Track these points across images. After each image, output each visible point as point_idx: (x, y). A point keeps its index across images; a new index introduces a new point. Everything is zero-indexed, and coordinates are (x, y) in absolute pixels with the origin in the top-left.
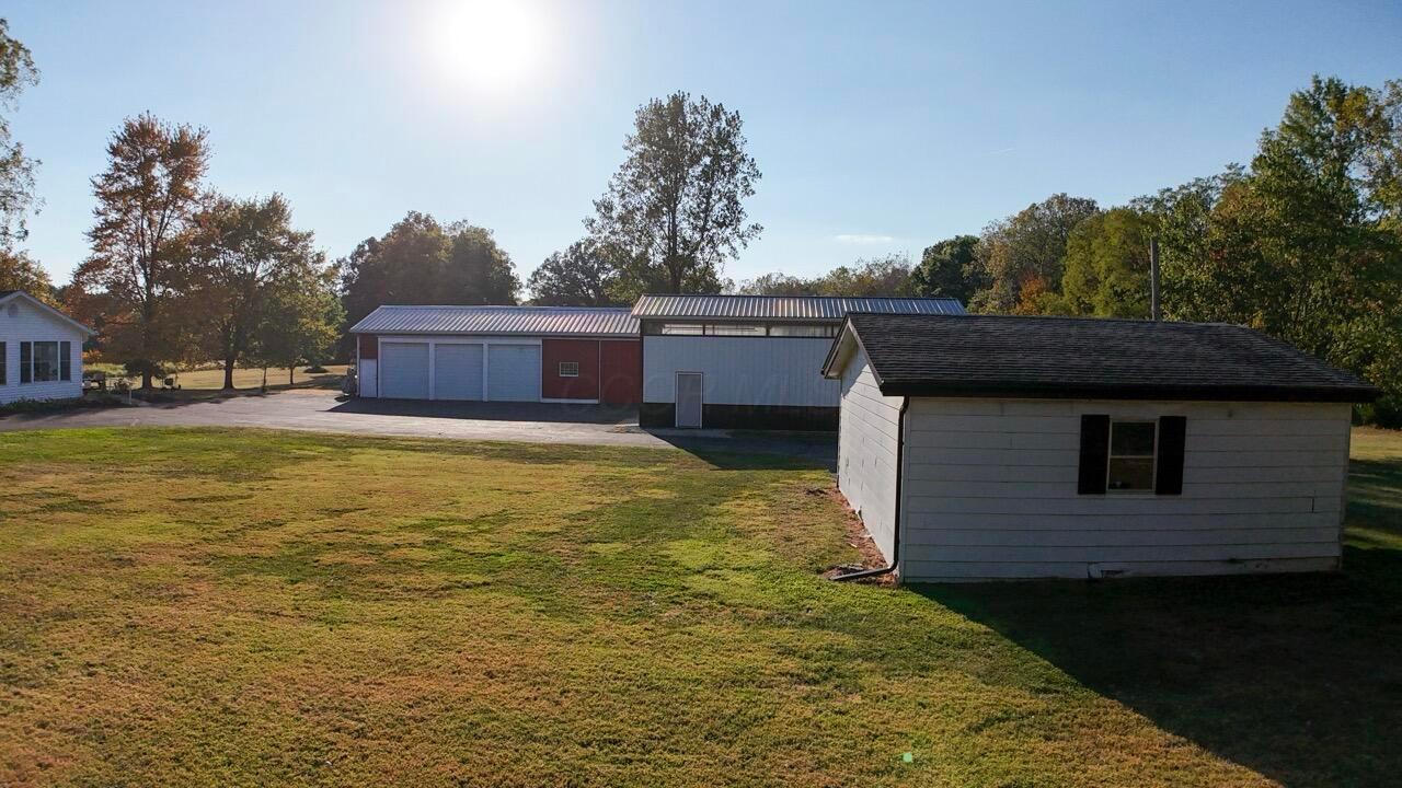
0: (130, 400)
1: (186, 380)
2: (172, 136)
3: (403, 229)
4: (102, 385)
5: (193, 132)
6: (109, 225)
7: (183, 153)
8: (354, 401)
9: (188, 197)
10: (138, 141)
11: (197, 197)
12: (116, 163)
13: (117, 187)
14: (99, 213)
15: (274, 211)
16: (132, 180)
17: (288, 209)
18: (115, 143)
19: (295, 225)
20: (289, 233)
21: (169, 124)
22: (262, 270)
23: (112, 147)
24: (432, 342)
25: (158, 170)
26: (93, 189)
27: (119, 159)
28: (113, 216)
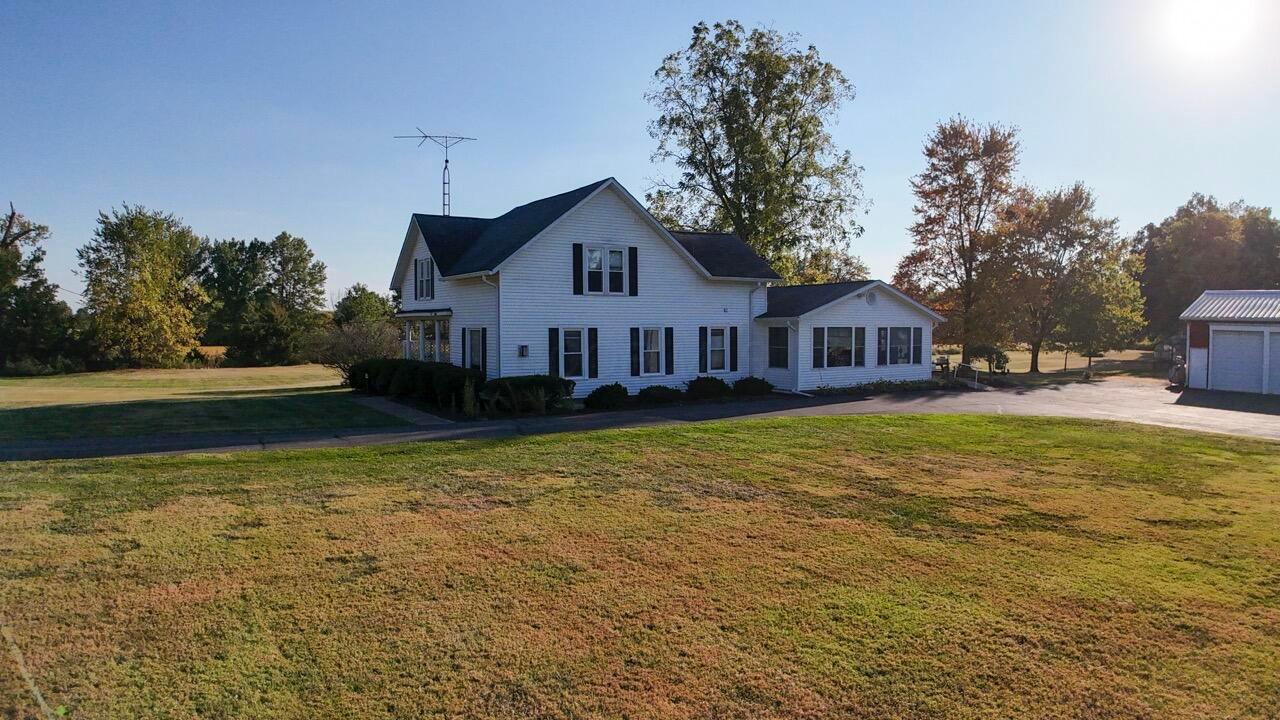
0: (976, 385)
2: (983, 135)
3: (1184, 212)
4: (946, 369)
5: (1004, 130)
6: (930, 221)
7: (996, 150)
9: (1002, 191)
10: (951, 138)
11: (1010, 190)
12: (933, 164)
13: (936, 185)
14: (919, 211)
15: (1078, 200)
16: (949, 179)
17: (1092, 198)
18: (930, 146)
19: (1097, 214)
20: (1093, 221)
21: (979, 126)
22: (1068, 257)
23: (928, 150)
24: (1267, 330)
25: (971, 168)
26: (912, 189)
27: (935, 161)
28: (933, 213)
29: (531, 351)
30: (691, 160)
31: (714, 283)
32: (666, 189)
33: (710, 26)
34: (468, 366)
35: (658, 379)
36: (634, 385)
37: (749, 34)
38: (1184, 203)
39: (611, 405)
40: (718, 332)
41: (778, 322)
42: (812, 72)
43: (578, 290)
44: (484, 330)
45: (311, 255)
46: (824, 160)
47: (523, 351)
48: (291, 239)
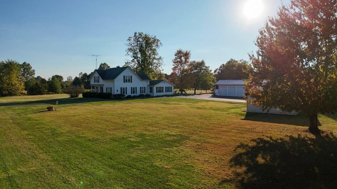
0: (180, 95)
1: (188, 92)
2: (185, 52)
4: (176, 93)
5: (188, 51)
7: (187, 55)
8: (214, 96)
9: (188, 62)
10: (179, 53)
13: (176, 61)
14: (173, 65)
15: (202, 63)
16: (179, 60)
17: (205, 63)
18: (175, 54)
20: (205, 66)
21: (184, 50)
24: (227, 86)
25: (183, 58)
26: (172, 61)
27: (176, 56)
28: (176, 66)
29: (118, 91)
30: (134, 57)
31: (142, 81)
32: (129, 62)
33: (138, 33)
34: (107, 93)
35: (135, 94)
36: (132, 95)
37: (144, 34)
38: (229, 61)
39: (129, 98)
40: (143, 88)
41: (151, 86)
42: (155, 40)
43: (124, 82)
44: (111, 88)
45: (31, 68)
46: (157, 57)
47: (117, 91)
48: (27, 64)
